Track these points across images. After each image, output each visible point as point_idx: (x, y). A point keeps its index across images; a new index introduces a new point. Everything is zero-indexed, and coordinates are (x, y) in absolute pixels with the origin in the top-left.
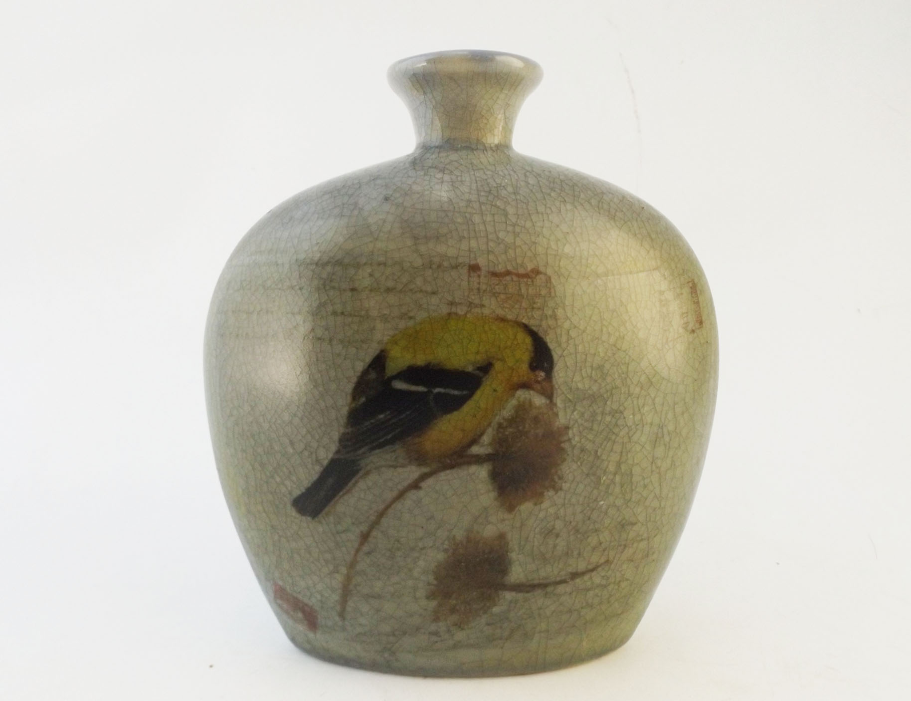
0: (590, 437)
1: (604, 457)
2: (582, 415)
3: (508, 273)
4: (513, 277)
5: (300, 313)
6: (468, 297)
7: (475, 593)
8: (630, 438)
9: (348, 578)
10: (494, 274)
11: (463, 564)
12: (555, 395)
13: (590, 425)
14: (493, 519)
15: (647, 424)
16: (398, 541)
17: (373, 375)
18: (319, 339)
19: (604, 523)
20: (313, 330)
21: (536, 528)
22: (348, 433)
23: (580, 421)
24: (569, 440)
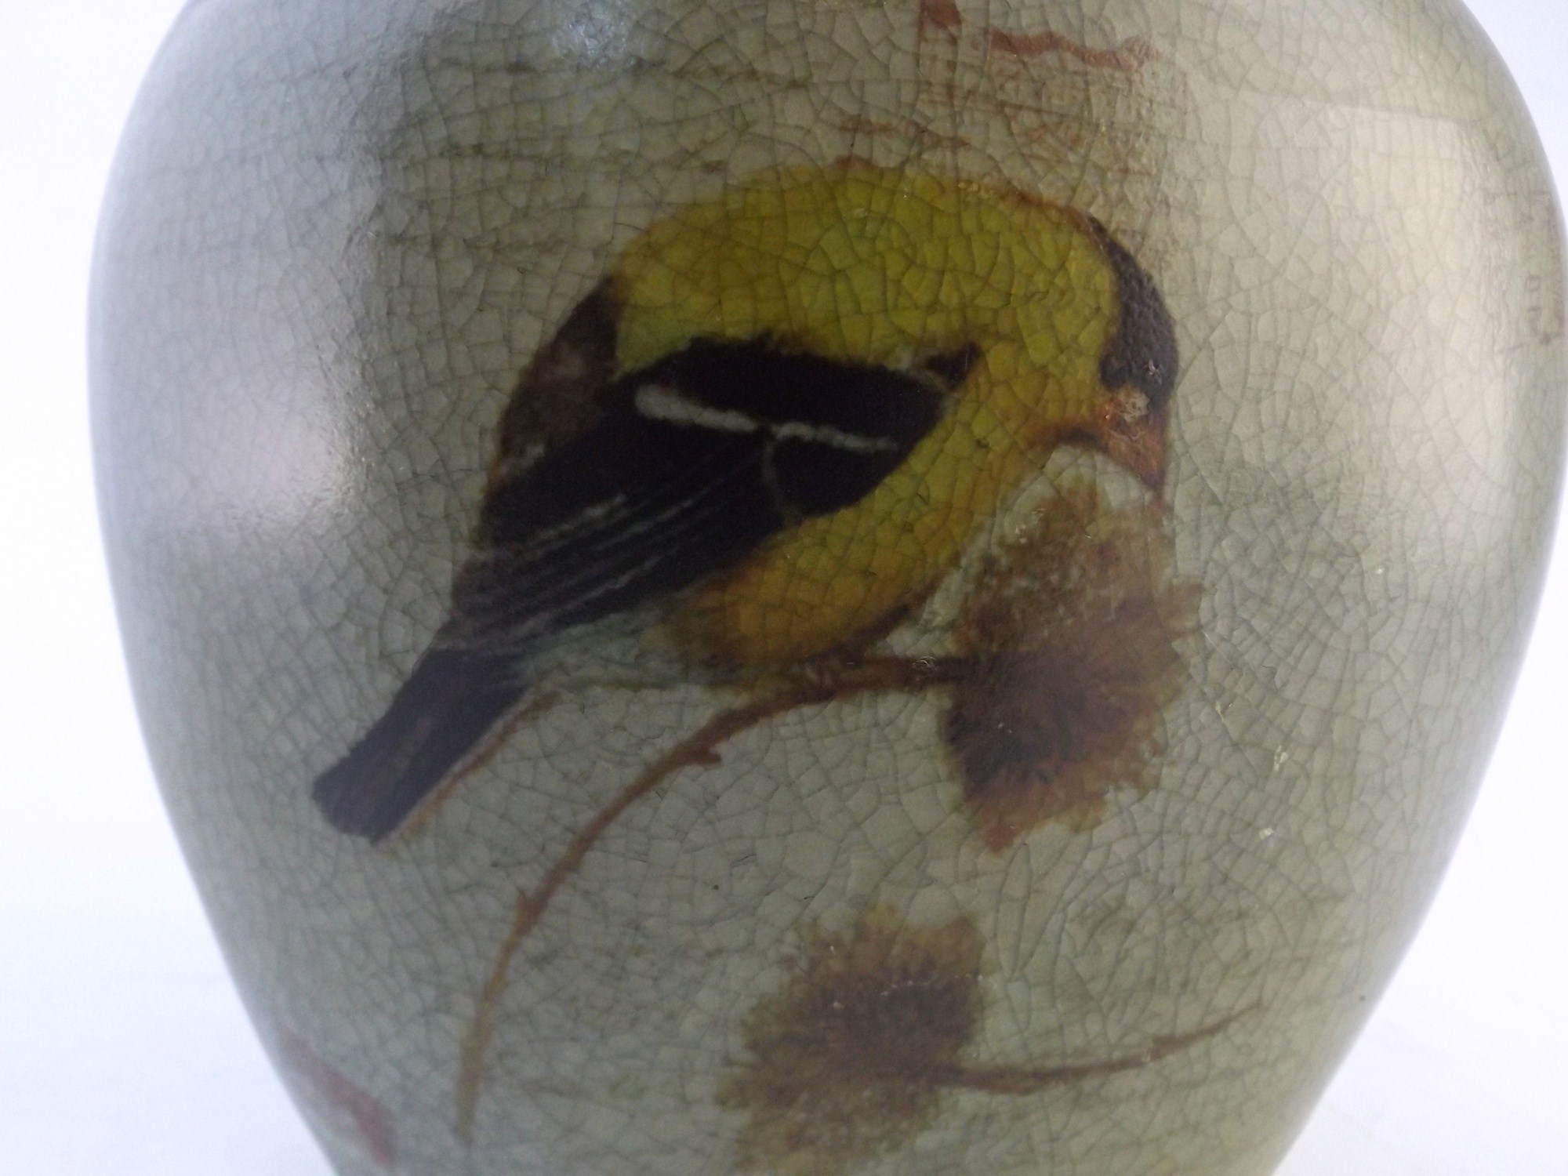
0: (1260, 625)
1: (1290, 692)
2: (1245, 550)
3: (1051, 42)
4: (1068, 56)
5: (339, 155)
6: (913, 106)
7: (867, 1093)
8: (1367, 637)
9: (480, 1032)
10: (1004, 41)
11: (836, 1004)
12: (1170, 478)
13: (1265, 584)
14: (940, 869)
15: (1415, 600)
16: (637, 928)
17: (573, 367)
18: (397, 239)
19: (1266, 892)
20: (380, 209)
21: (1069, 903)
22: (484, 565)
23: (1236, 571)
24: (1198, 629)
